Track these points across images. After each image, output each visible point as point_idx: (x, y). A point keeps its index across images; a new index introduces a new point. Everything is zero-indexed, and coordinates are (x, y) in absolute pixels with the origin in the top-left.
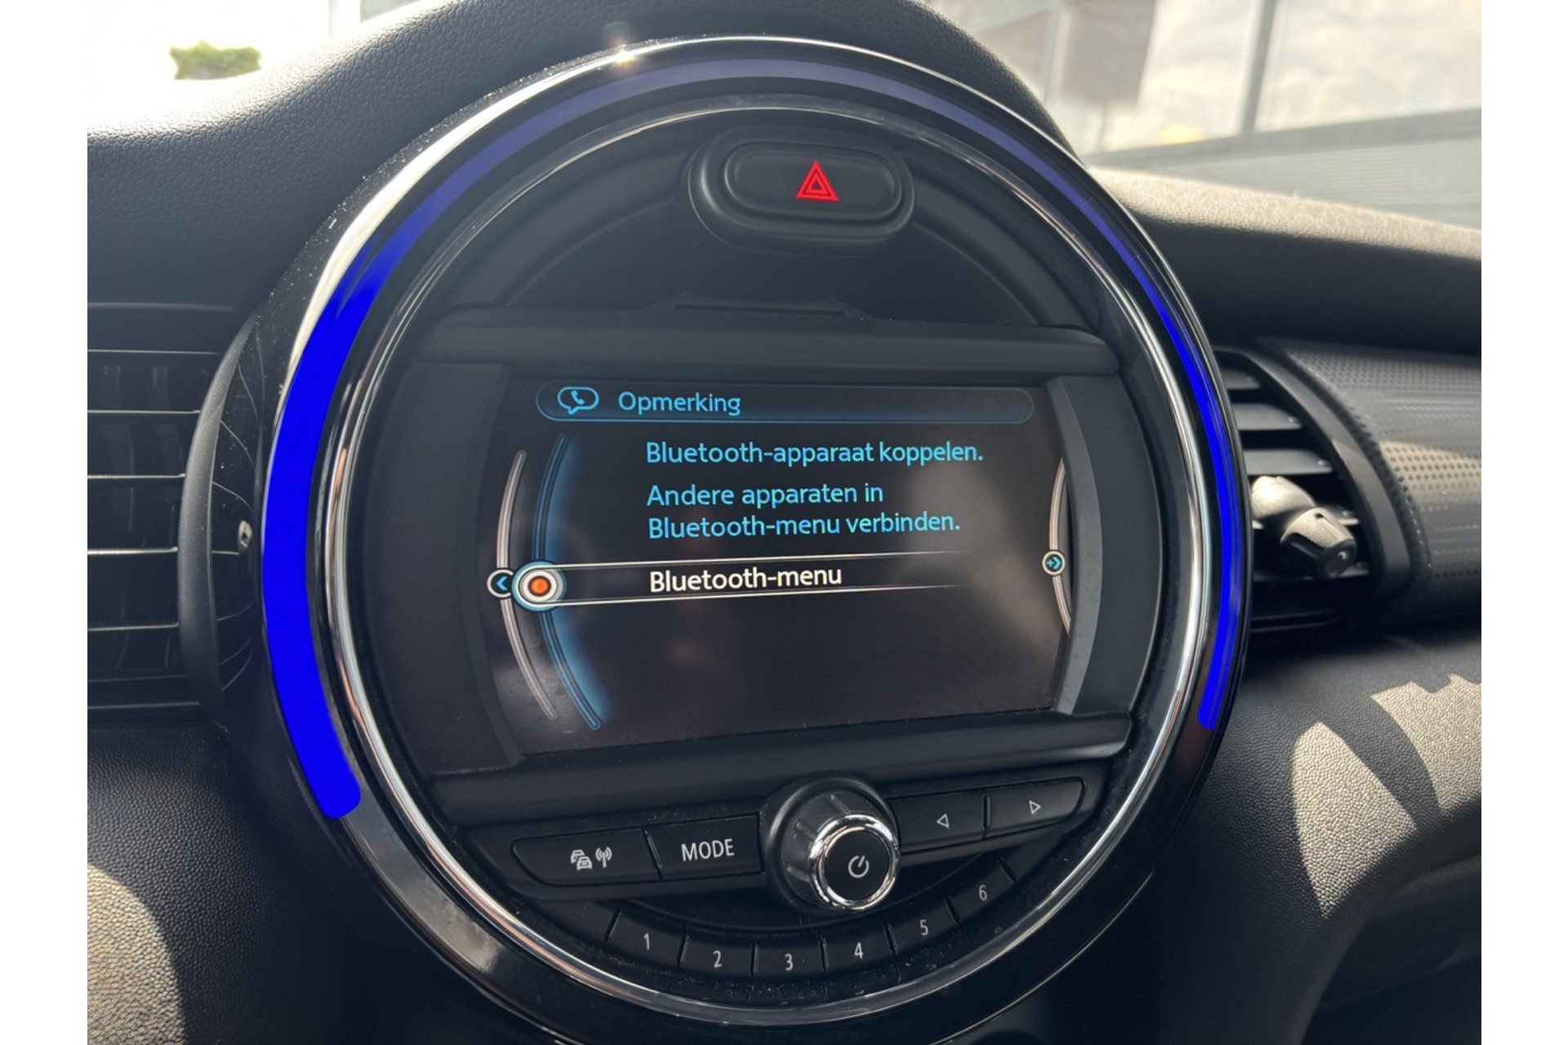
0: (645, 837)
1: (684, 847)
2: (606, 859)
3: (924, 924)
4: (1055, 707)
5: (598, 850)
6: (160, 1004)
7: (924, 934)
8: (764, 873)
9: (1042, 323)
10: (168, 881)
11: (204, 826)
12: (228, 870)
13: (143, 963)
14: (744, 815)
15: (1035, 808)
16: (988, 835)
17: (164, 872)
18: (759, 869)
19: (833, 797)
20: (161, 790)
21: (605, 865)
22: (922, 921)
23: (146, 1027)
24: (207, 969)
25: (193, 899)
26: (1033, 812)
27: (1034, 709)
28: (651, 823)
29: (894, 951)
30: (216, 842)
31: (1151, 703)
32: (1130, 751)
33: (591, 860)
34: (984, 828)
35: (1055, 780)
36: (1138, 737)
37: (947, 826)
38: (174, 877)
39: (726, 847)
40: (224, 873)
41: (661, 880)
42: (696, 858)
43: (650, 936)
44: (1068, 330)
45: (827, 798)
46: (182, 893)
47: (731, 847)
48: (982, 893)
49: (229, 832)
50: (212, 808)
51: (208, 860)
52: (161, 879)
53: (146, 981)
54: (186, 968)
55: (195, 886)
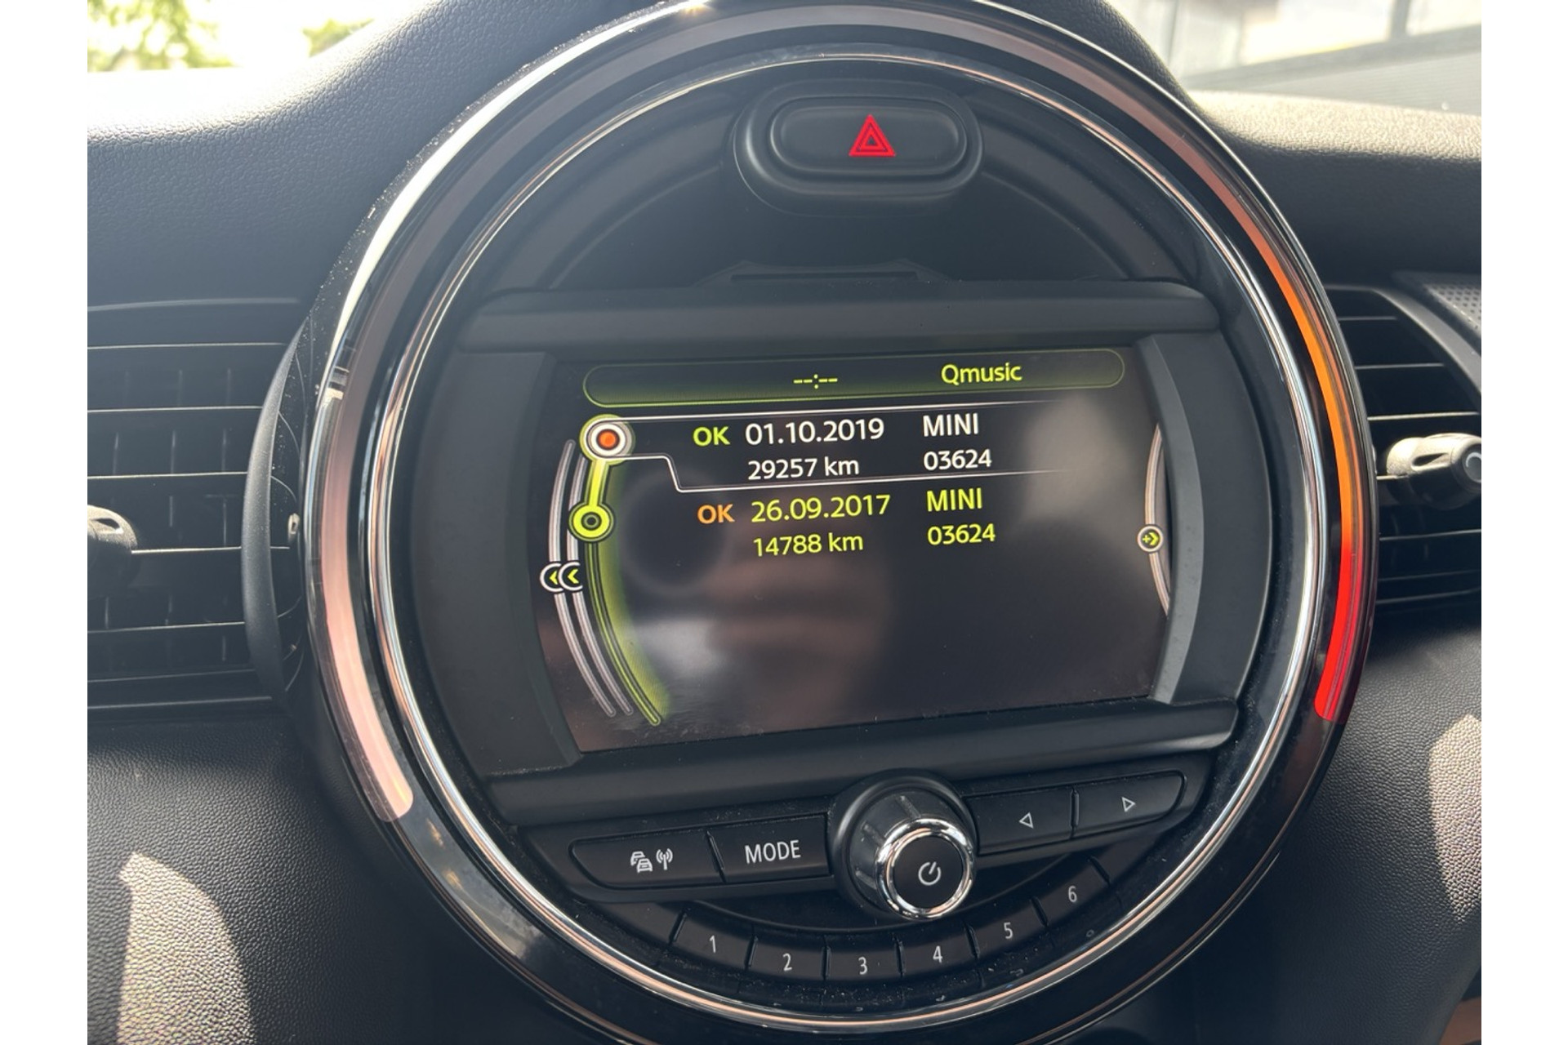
0: (708, 838)
1: (747, 849)
2: (667, 861)
3: (1008, 927)
4: (1153, 695)
5: (659, 851)
6: (234, 1000)
7: (1007, 937)
8: (833, 876)
9: (1133, 276)
10: (242, 878)
11: (279, 821)
12: (303, 865)
13: (218, 960)
14: (811, 815)
15: (1128, 805)
16: (1076, 835)
17: (239, 869)
18: (827, 872)
19: (903, 798)
20: (238, 785)
21: (665, 868)
22: (1005, 924)
23: (221, 1024)
24: (281, 965)
25: (267, 895)
26: (1126, 809)
27: (1130, 698)
28: (714, 823)
29: (976, 955)
30: (290, 837)
31: (1260, 690)
32: (1237, 742)
33: (651, 861)
34: (1071, 828)
35: (1151, 774)
36: (1246, 726)
37: (1031, 825)
38: (248, 873)
39: (792, 848)
40: (299, 867)
41: (724, 883)
42: (760, 860)
43: (716, 938)
44: (1161, 283)
45: (897, 799)
46: (256, 890)
47: (797, 848)
48: (1072, 895)
49: (304, 826)
50: (287, 803)
51: (283, 854)
52: (236, 876)
53: (221, 978)
54: (260, 964)
55: (269, 881)
